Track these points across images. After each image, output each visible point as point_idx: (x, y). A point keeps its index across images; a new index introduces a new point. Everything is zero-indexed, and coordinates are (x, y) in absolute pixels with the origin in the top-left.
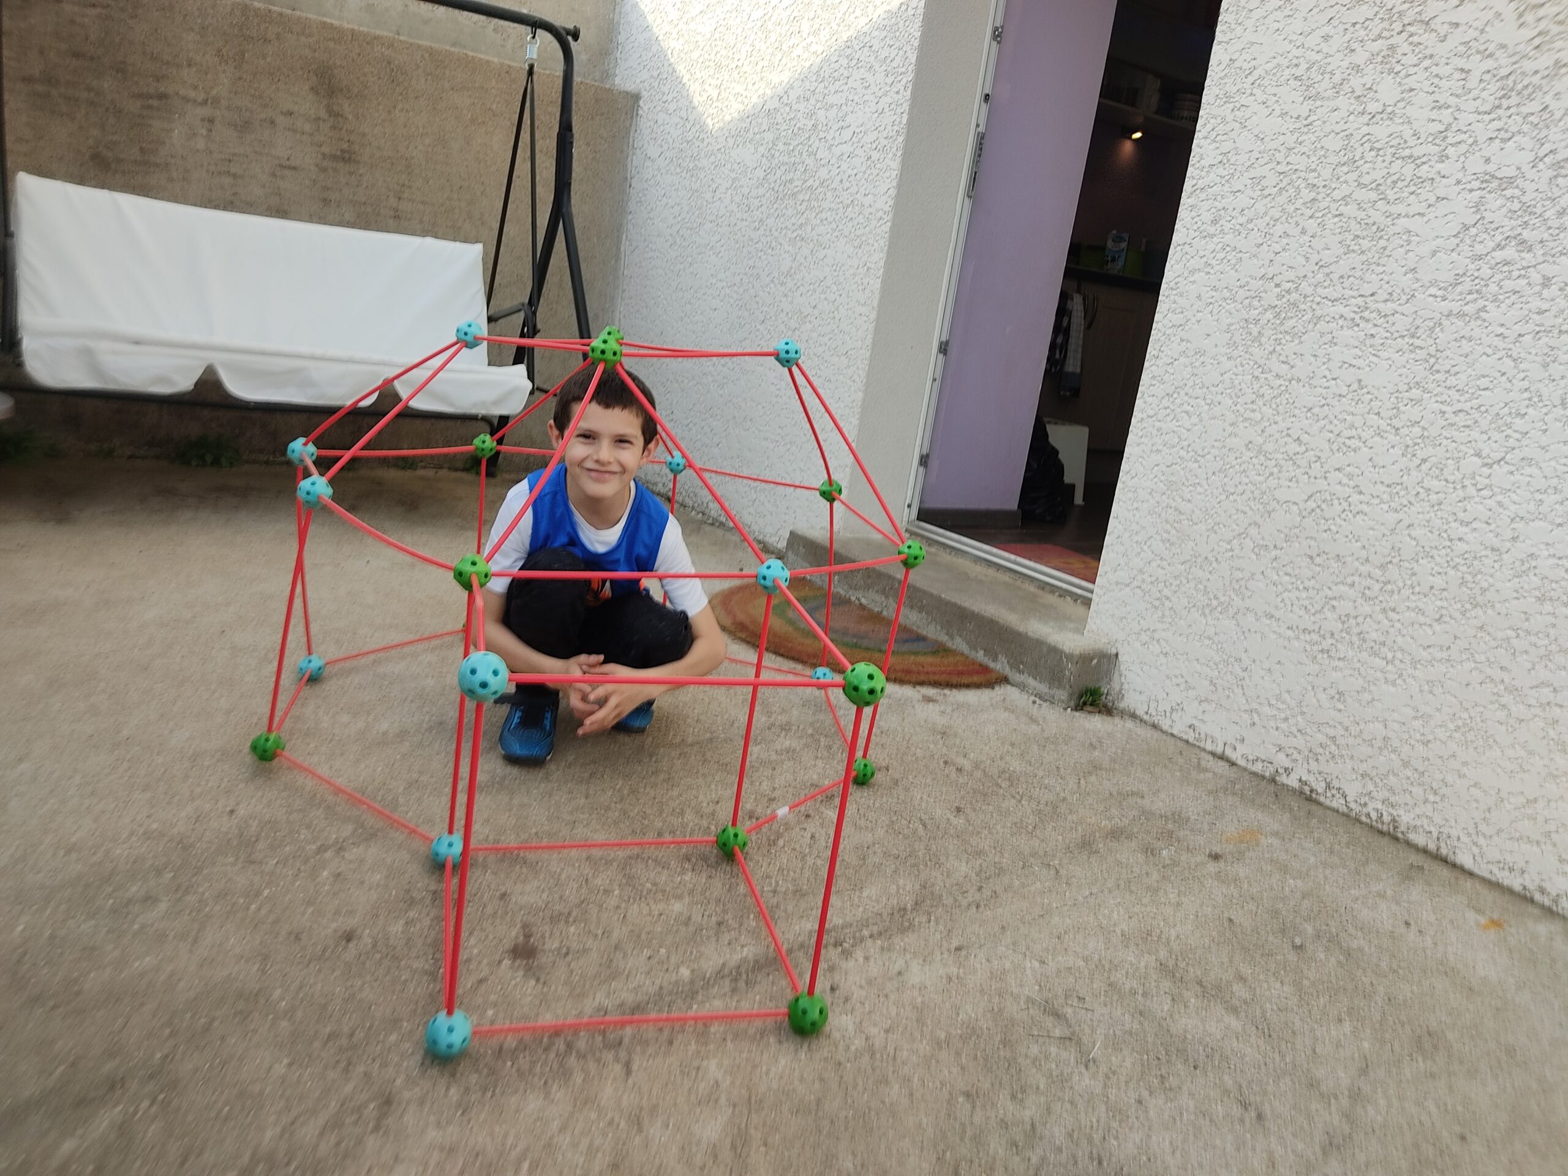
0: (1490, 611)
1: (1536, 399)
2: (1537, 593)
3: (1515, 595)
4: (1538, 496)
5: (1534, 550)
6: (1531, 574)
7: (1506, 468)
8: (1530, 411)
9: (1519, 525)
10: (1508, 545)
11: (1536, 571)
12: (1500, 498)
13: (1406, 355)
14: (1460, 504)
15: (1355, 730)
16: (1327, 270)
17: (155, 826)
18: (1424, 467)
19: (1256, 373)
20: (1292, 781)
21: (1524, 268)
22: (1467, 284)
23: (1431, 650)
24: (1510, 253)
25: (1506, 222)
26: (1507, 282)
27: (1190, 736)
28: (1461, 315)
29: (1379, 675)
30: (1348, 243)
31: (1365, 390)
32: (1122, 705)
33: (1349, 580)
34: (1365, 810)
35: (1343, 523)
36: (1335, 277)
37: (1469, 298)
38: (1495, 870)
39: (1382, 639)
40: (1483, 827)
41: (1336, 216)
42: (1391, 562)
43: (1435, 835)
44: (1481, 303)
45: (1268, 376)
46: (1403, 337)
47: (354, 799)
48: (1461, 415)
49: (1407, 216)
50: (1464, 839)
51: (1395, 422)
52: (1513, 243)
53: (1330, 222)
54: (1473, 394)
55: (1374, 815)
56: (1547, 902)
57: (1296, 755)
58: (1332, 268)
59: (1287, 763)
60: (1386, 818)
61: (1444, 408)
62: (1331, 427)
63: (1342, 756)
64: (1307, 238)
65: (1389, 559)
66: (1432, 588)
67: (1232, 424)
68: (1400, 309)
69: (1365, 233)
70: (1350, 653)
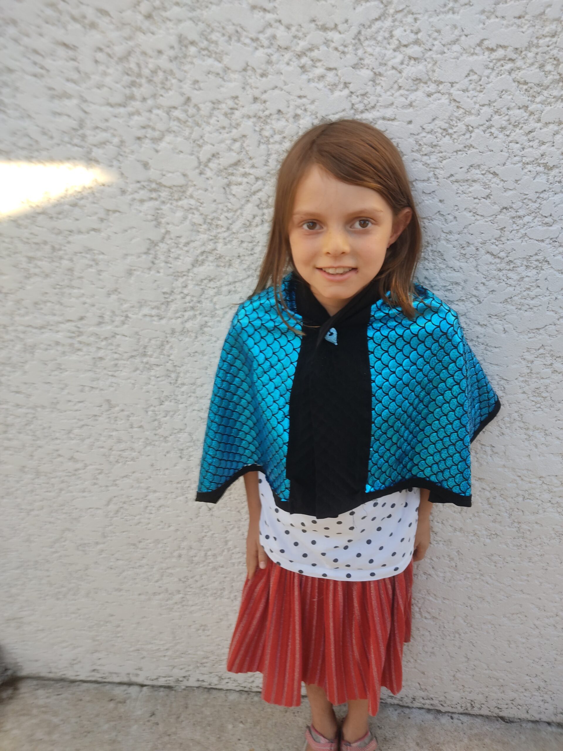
13: (145, 373)
22: (179, 302)
25: (194, 236)
31: (118, 409)
35: (151, 516)
46: (134, 357)
57: (188, 668)
62: (99, 444)
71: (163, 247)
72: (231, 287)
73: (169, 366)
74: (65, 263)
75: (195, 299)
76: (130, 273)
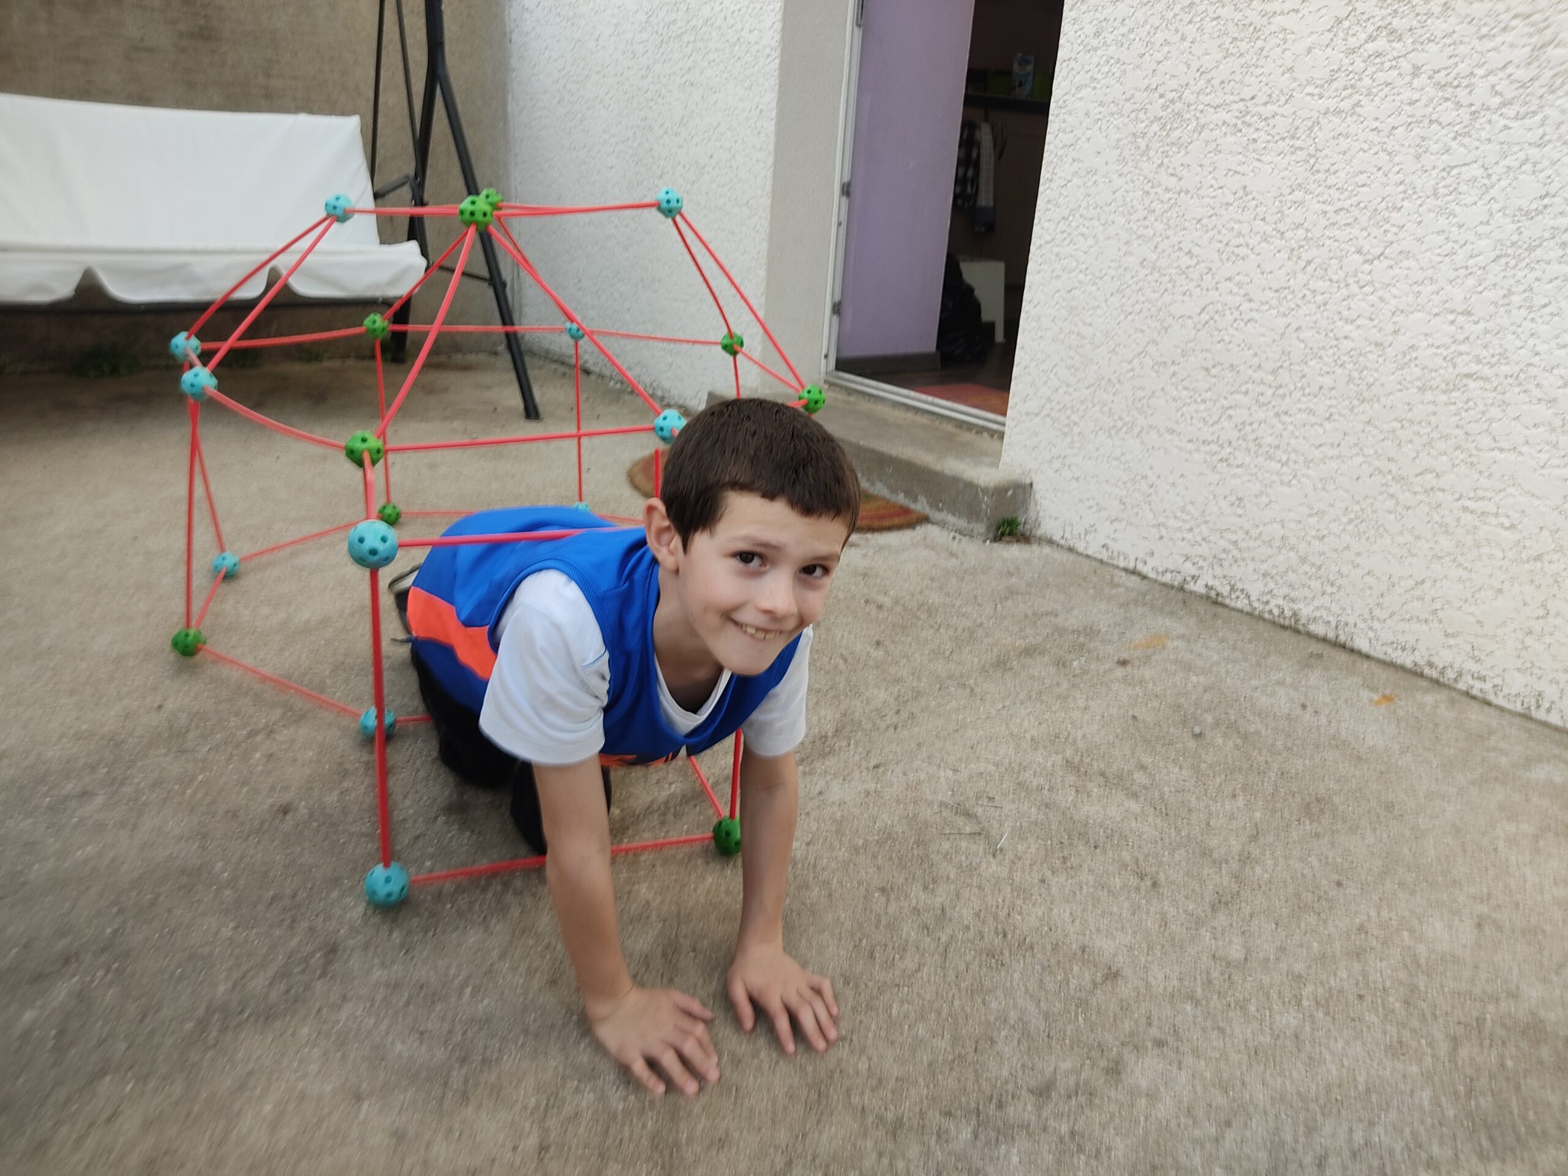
0: (1376, 405)
1: (1410, 192)
2: (1419, 384)
3: (1399, 387)
4: (1416, 288)
5: (1414, 341)
6: (1412, 365)
7: (1386, 263)
8: (1406, 203)
9: (1399, 318)
10: (1390, 338)
11: (1417, 362)
12: (1380, 293)
13: (1288, 157)
14: (1345, 303)
15: (1254, 533)
16: (1209, 76)
17: (85, 727)
18: (1309, 269)
19: (1147, 188)
20: (1199, 588)
21: (1395, 59)
22: (1342, 80)
23: (1322, 449)
24: (1381, 43)
25: (1377, 12)
26: (1381, 74)
27: (1104, 555)
28: (1338, 112)
29: (1275, 477)
30: (1227, 46)
31: (1250, 197)
32: (1039, 533)
33: (1243, 388)
34: (1267, 608)
35: (1236, 333)
36: (1216, 82)
37: (1346, 93)
38: (1390, 651)
39: (1277, 443)
40: (1377, 612)
41: (1214, 19)
42: (1281, 367)
43: (1333, 624)
44: (1356, 97)
45: (1159, 190)
46: (1283, 139)
47: (281, 684)
48: (1342, 213)
49: (1282, 13)
50: (1361, 625)
51: (1280, 226)
52: (1384, 34)
53: (1209, 26)
54: (1352, 191)
55: (1276, 612)
56: (1435, 674)
57: (1201, 563)
58: (1213, 74)
59: (1193, 571)
60: (1288, 613)
61: (1325, 208)
62: (1219, 237)
63: (1244, 559)
64: (1186, 44)
65: (1279, 364)
66: (1321, 388)
67: (1127, 243)
68: (1280, 111)
69: (1242, 35)
70: (1248, 460)
71: (1346, 24)
72: (1394, 63)
73: (1312, 150)
74: (1260, 44)
75: (1356, 77)
76: (1309, 50)
